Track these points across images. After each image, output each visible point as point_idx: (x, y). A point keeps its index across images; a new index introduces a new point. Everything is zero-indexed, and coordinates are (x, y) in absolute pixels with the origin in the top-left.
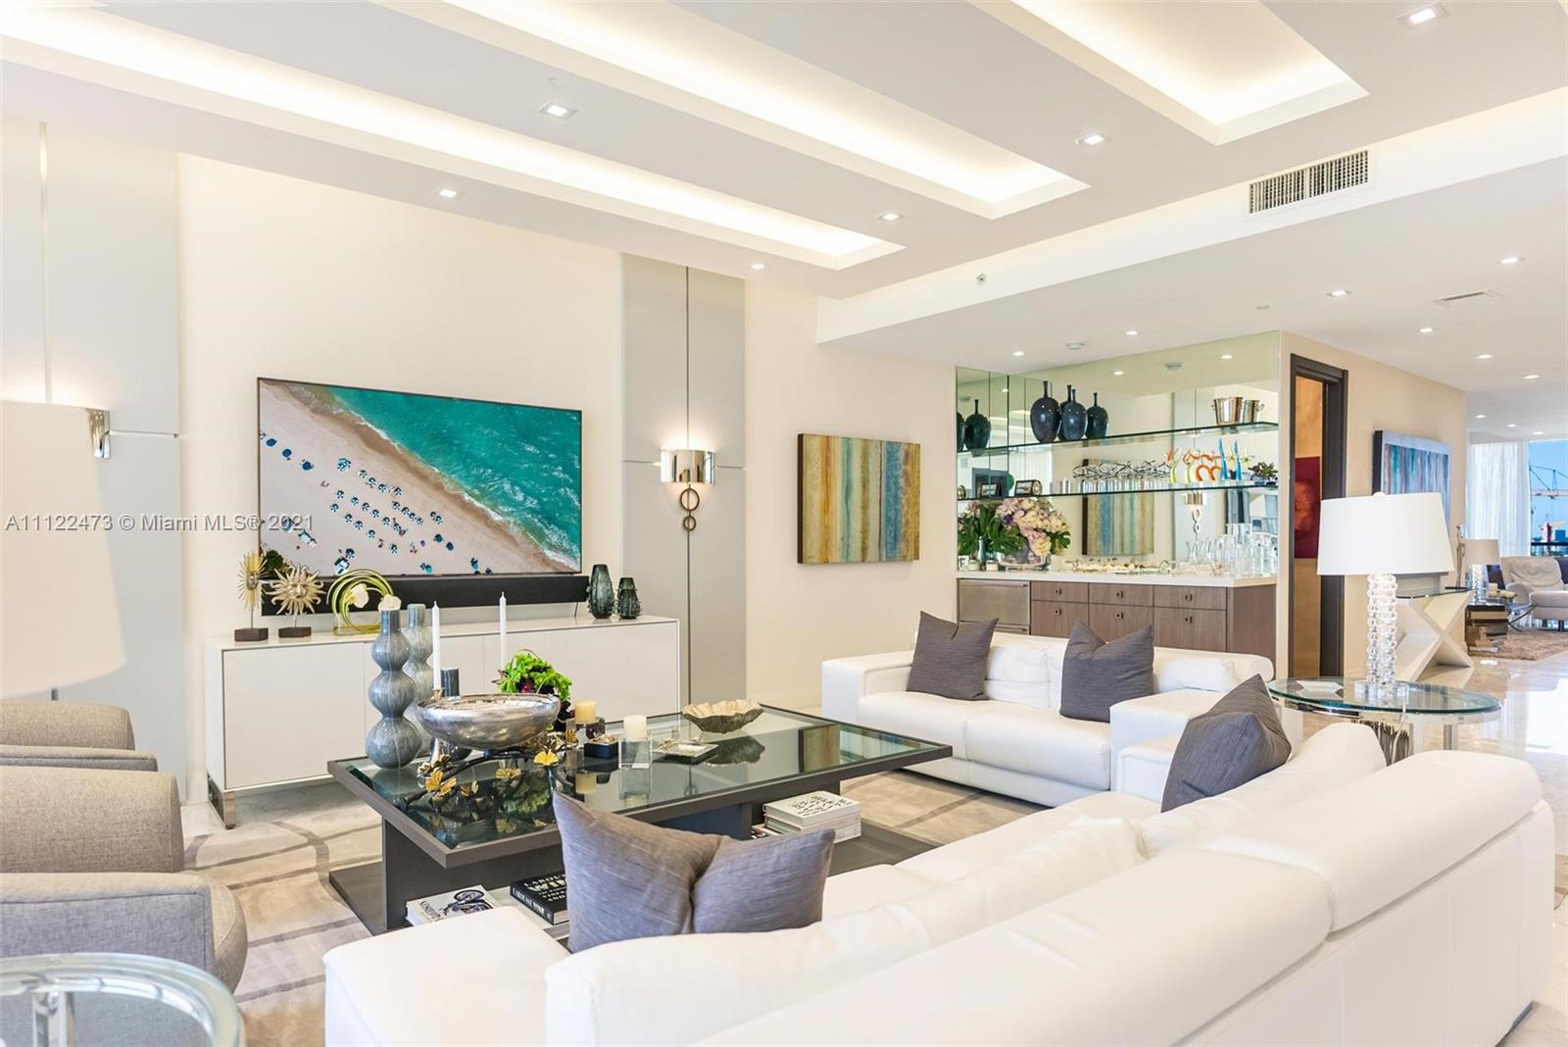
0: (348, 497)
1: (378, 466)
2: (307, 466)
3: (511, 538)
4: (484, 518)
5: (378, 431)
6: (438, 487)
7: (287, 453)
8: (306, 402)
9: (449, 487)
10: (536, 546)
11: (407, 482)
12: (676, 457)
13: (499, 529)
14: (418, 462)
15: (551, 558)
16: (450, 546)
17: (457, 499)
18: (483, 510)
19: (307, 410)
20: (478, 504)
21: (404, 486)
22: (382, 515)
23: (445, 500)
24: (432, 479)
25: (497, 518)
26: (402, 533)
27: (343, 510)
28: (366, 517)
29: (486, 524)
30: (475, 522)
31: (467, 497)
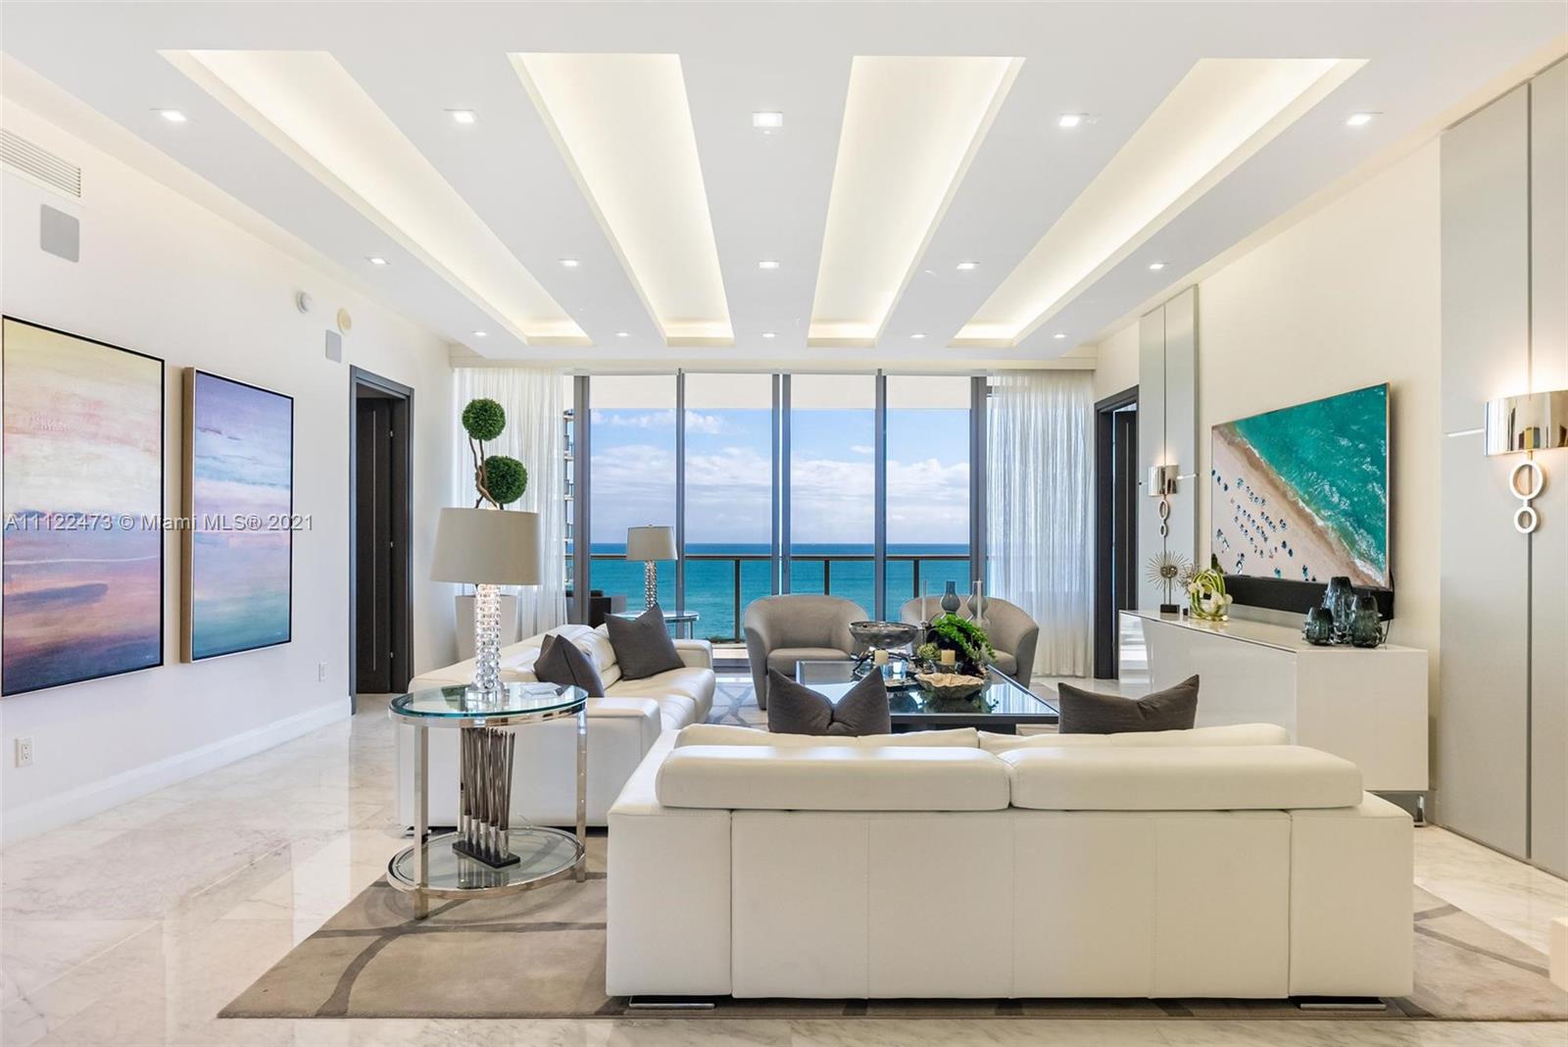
0: (1242, 510)
1: (1255, 481)
2: (1226, 488)
3: (1329, 544)
4: (1311, 523)
5: (1255, 451)
6: (1284, 495)
7: (1219, 479)
8: (1226, 439)
9: (1290, 494)
10: (1348, 553)
11: (1268, 493)
12: (1514, 410)
13: (1320, 534)
14: (1273, 473)
15: (1361, 568)
16: (1290, 552)
17: (1294, 504)
18: (1310, 515)
19: (1226, 444)
20: (1308, 510)
21: (1268, 497)
22: (1256, 525)
23: (1287, 507)
24: (1281, 487)
25: (1320, 523)
26: (1266, 539)
27: (1240, 522)
28: (1248, 526)
29: (1312, 529)
30: (1305, 528)
31: (1301, 504)
